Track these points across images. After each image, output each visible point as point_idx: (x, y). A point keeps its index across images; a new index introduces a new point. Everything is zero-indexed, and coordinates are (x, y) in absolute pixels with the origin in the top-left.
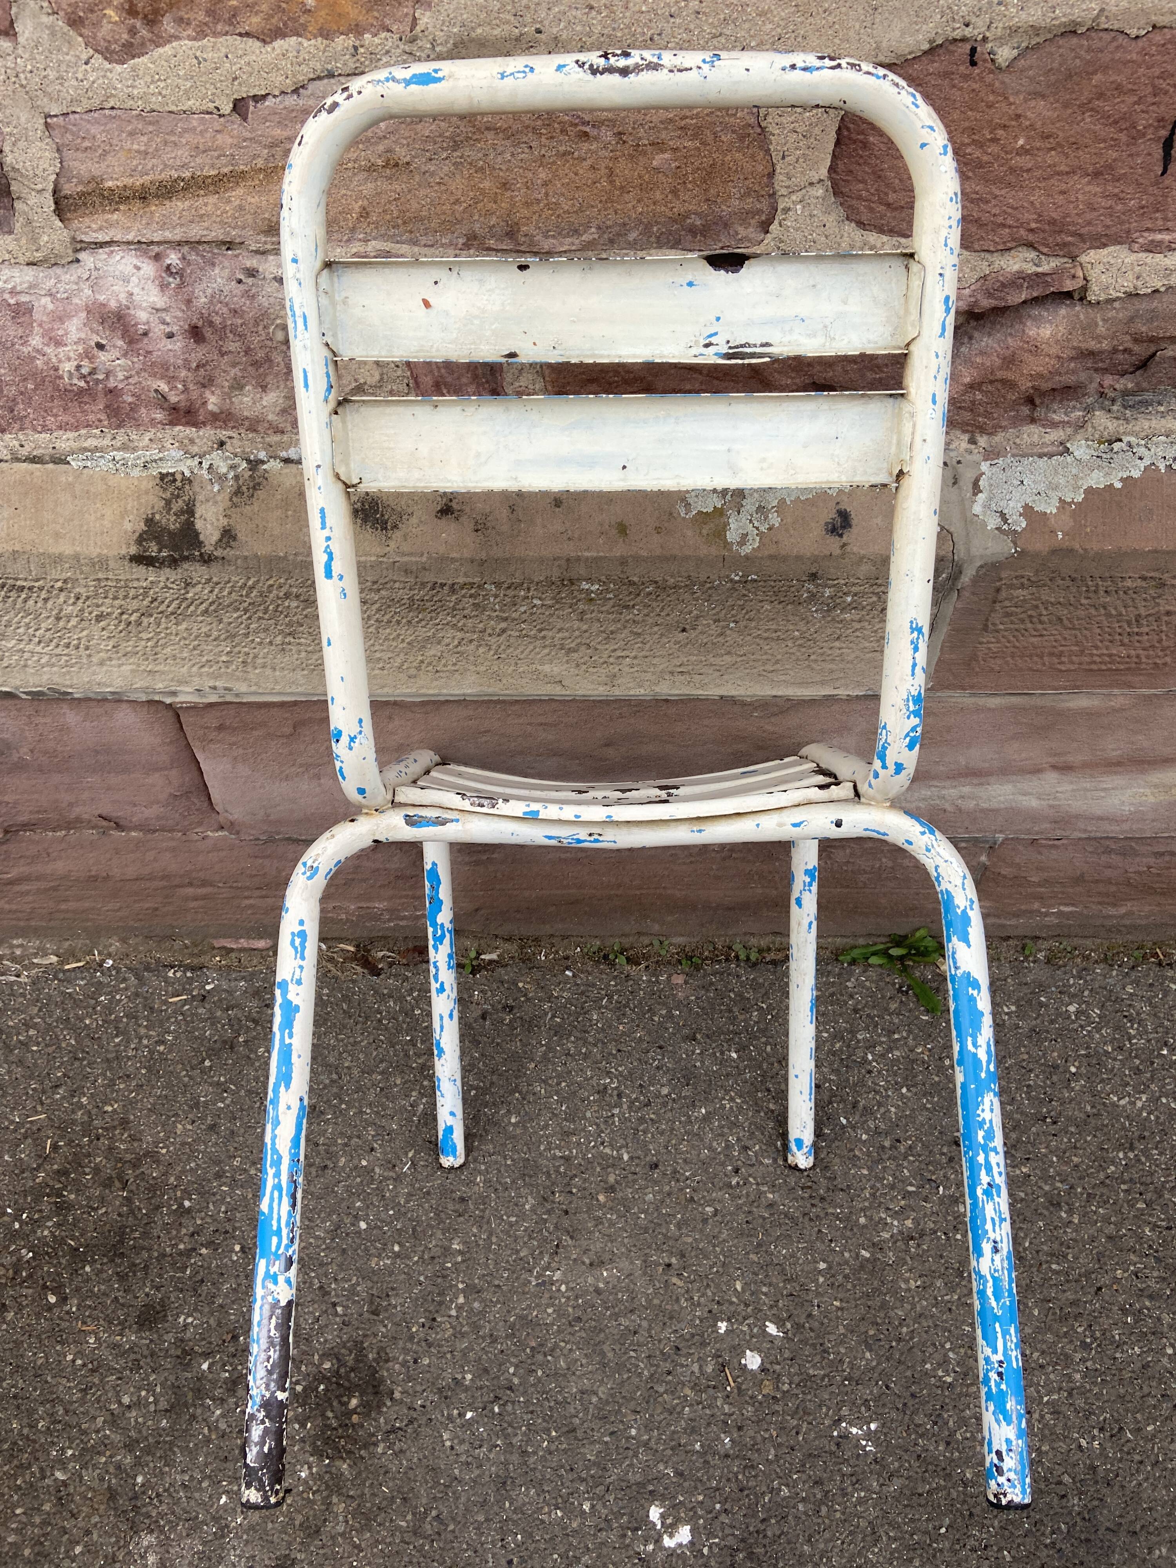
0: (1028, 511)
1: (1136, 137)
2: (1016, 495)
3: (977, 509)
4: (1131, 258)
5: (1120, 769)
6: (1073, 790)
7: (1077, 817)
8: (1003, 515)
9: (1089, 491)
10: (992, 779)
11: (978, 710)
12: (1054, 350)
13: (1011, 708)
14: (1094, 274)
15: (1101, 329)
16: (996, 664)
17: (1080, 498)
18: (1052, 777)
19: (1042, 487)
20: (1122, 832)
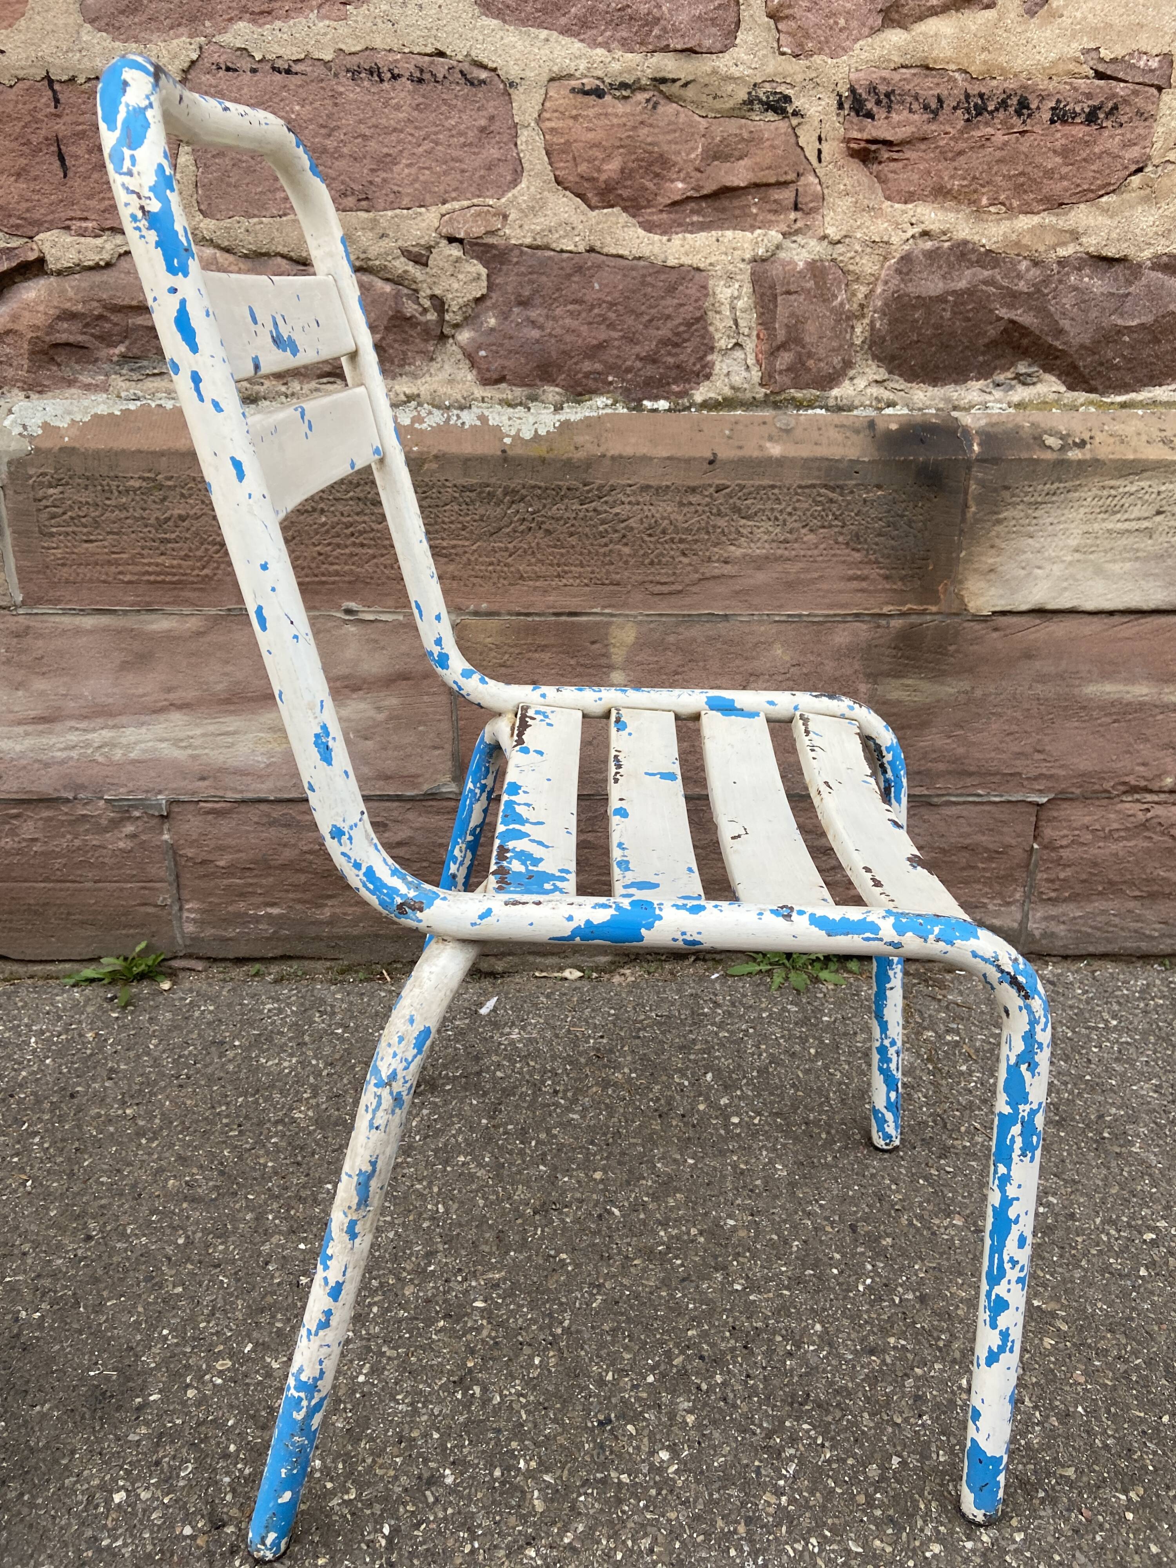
0: (45, 426)
1: (36, 151)
2: (38, 415)
3: (7, 423)
4: (69, 239)
5: (232, 708)
6: (204, 735)
7: (221, 770)
8: (25, 427)
9: (96, 416)
10: (124, 719)
11: (78, 632)
12: (41, 308)
13: (105, 629)
14: (46, 248)
15: (71, 293)
16: (65, 572)
17: (87, 419)
18: (177, 717)
19: (59, 413)
20: (271, 791)
